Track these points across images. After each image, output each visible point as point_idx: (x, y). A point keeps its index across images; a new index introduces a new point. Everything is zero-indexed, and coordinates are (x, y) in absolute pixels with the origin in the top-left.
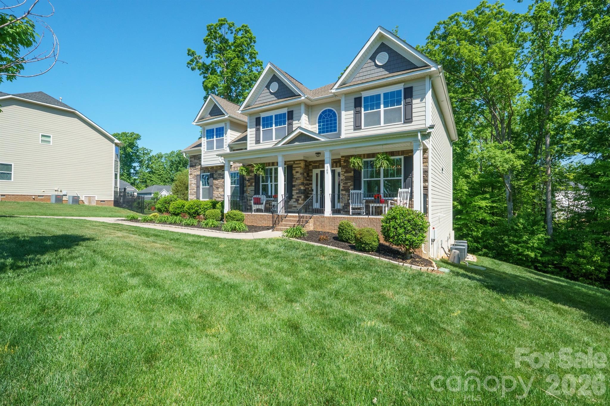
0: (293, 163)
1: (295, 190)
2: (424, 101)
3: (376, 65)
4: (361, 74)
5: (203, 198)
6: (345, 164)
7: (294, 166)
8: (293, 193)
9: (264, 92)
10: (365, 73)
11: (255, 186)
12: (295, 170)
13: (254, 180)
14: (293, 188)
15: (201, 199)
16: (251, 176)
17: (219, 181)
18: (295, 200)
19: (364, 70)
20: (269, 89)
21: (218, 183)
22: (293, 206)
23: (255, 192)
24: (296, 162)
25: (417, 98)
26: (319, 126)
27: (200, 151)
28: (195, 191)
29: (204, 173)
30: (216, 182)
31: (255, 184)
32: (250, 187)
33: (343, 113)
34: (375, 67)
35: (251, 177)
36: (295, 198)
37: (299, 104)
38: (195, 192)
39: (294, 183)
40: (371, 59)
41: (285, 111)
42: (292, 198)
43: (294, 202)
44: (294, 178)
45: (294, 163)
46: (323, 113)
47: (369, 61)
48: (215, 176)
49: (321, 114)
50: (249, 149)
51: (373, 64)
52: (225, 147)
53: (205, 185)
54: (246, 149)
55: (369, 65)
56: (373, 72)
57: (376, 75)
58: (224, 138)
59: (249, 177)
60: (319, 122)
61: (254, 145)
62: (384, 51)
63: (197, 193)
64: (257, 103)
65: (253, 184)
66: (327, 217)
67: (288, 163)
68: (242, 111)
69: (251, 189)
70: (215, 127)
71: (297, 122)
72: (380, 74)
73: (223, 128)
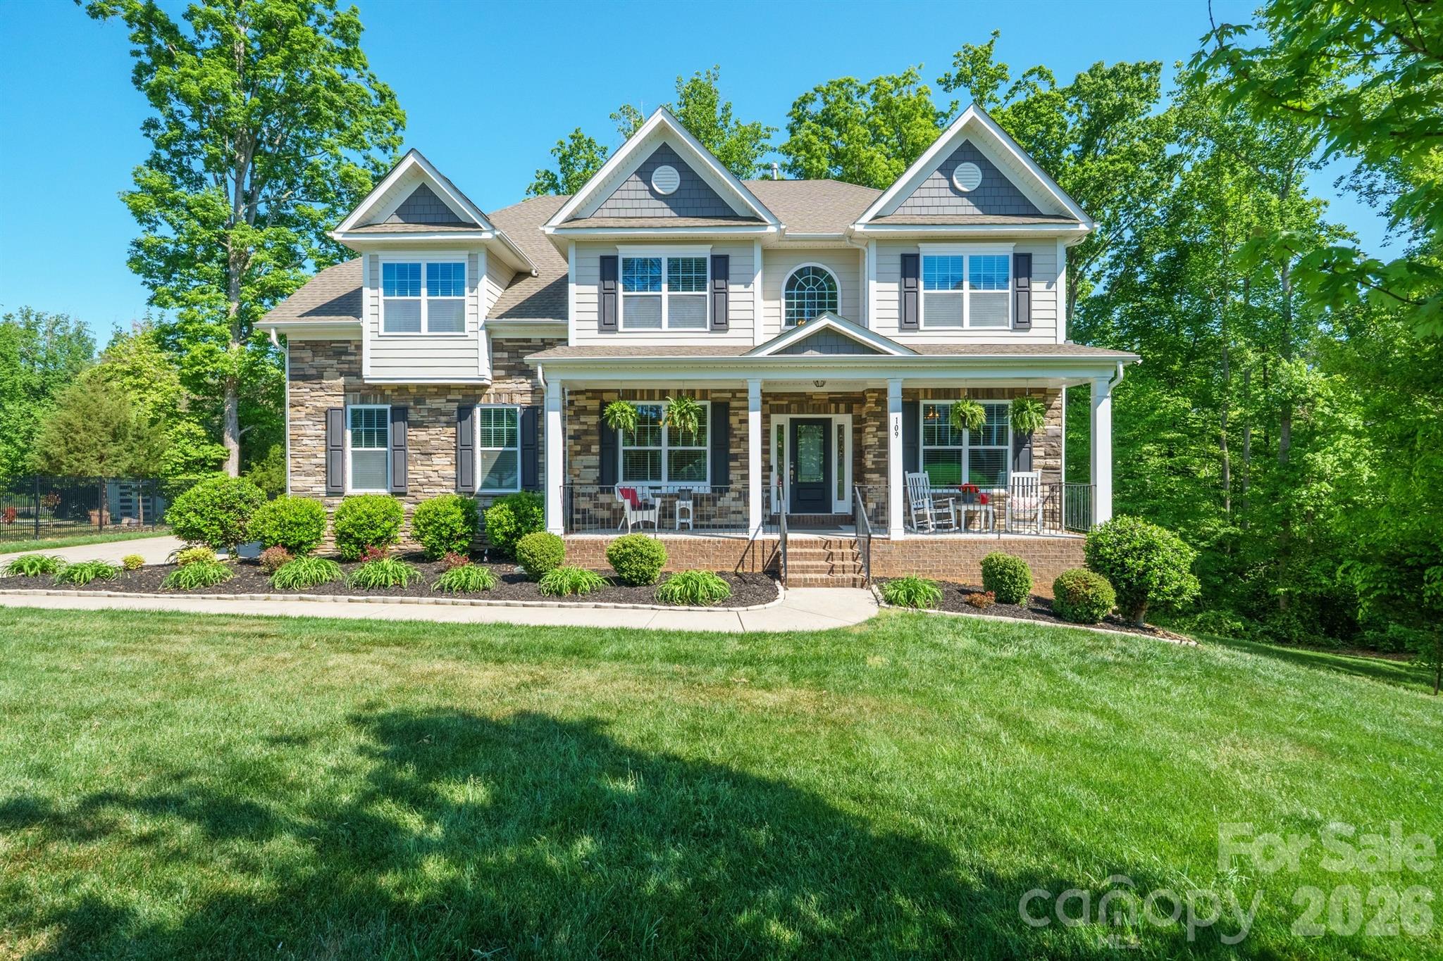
0: (729, 395)
1: (736, 468)
2: (1053, 288)
3: (953, 188)
4: (918, 202)
5: (355, 486)
6: (879, 409)
7: (734, 404)
8: (731, 477)
9: (632, 185)
10: (928, 202)
11: (602, 453)
12: (736, 414)
13: (596, 438)
14: (732, 464)
15: (349, 489)
16: (585, 423)
17: (432, 431)
18: (733, 494)
19: (924, 192)
20: (648, 181)
21: (427, 438)
22: (733, 509)
23: (602, 473)
24: (738, 395)
25: (1040, 280)
26: (789, 305)
27: (359, 331)
28: (323, 461)
29: (362, 402)
30: (421, 435)
31: (601, 449)
32: (580, 458)
33: (873, 285)
34: (950, 193)
35: (585, 427)
36: (735, 490)
37: (749, 243)
38: (318, 466)
39: (732, 451)
40: (940, 170)
41: (704, 252)
42: (727, 490)
43: (734, 499)
44: (735, 436)
45: (734, 396)
46: (800, 273)
47: (937, 175)
48: (413, 416)
49: (792, 277)
50: (573, 342)
51: (946, 183)
52: (468, 327)
53: (369, 443)
54: (564, 341)
55: (937, 183)
56: (945, 202)
57: (952, 211)
58: (468, 297)
59: (577, 427)
60: (788, 296)
61: (595, 334)
62: (970, 161)
63: (332, 471)
64: (606, 213)
65: (595, 448)
66: (897, 543)
67: (714, 395)
68: (558, 229)
69: (586, 463)
70: (423, 259)
71: (741, 288)
72: (961, 211)
73: (460, 267)
